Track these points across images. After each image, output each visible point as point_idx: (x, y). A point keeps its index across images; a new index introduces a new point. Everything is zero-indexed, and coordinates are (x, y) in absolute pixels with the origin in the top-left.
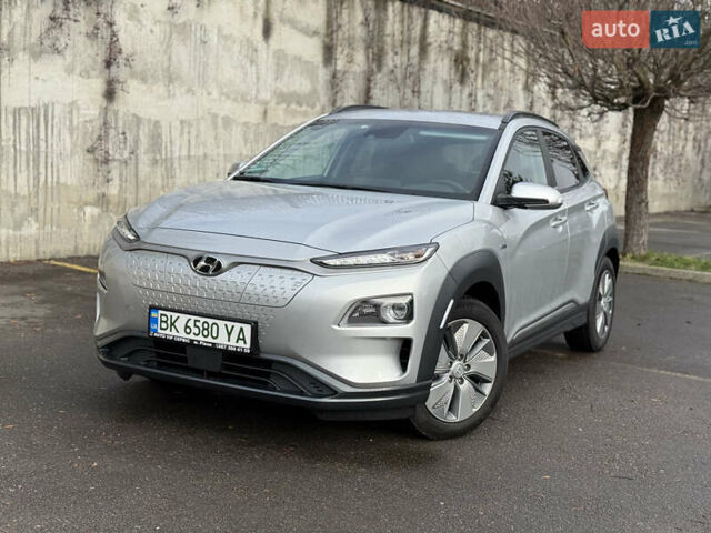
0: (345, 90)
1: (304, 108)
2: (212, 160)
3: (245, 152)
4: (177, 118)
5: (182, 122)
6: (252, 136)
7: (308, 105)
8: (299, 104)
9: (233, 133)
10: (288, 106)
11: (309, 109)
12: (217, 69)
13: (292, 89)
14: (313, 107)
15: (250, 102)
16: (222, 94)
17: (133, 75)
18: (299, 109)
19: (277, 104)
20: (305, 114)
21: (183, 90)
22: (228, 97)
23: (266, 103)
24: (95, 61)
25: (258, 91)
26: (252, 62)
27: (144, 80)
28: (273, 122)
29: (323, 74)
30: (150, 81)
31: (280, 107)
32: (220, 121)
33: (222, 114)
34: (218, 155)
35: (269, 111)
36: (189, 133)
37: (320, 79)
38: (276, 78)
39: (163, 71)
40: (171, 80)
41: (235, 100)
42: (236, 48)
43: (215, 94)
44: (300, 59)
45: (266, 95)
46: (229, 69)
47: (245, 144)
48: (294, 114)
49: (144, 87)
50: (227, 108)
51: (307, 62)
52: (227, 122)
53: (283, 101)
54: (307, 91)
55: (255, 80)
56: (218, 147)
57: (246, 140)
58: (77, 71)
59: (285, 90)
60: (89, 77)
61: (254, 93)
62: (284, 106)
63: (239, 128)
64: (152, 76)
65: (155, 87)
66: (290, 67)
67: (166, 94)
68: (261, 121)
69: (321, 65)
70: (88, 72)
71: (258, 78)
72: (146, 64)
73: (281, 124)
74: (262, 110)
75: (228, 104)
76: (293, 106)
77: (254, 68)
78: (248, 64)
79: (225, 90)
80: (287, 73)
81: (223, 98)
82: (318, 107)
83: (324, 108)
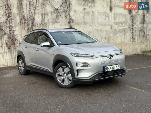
0: (136, 19)
1: (123, 25)
3: (106, 37)
4: (87, 31)
5: (89, 32)
6: (108, 33)
7: (124, 24)
8: (122, 24)
9: (103, 33)
10: (118, 25)
11: (125, 25)
12: (97, 20)
13: (119, 21)
14: (126, 24)
15: (107, 26)
16: (99, 25)
17: (76, 24)
18: (122, 25)
19: (115, 25)
20: (124, 26)
21: (88, 25)
22: (101, 25)
23: (112, 25)
24: (67, 23)
25: (109, 23)
26: (107, 17)
27: (78, 25)
28: (114, 29)
29: (129, 16)
30: (80, 25)
31: (116, 25)
32: (99, 31)
33: (99, 29)
34: (99, 38)
35: (113, 27)
36: (91, 34)
37: (128, 17)
38: (115, 19)
39: (83, 22)
40: (85, 24)
41: (103, 26)
42: (102, 14)
43: (97, 25)
44: (121, 14)
45: (111, 23)
46: (101, 19)
47: (107, 35)
48: (120, 26)
49: (79, 26)
50: (101, 28)
51: (124, 14)
52: (101, 31)
53: (117, 24)
54: (124, 21)
55: (108, 21)
56: (99, 36)
58: (63, 25)
59: (117, 22)
60: (66, 26)
61: (108, 23)
62: (117, 25)
63: (104, 32)
64: (81, 24)
65: (81, 26)
66: (118, 16)
67: (84, 27)
68: (110, 29)
69: (128, 14)
70: (65, 25)
71: (109, 20)
72: (79, 21)
73: (116, 29)
74: (111, 27)
75: (101, 27)
76: (120, 25)
77: (108, 18)
78: (106, 17)
79: (100, 24)
80: (117, 18)
81: (100, 26)
82: (128, 24)
83: (130, 24)
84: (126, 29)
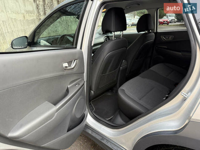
1: (32, 14)
2: (15, 32)
3: (22, 28)
6: (23, 24)
10: (29, 14)
12: (8, 4)
13: (29, 9)
15: (19, 14)
16: (12, 12)
19: (26, 14)
20: (33, 16)
23: (24, 14)
25: (21, 10)
26: (17, 1)
29: (34, 5)
32: (13, 20)
33: (13, 18)
35: (25, 16)
41: (16, 13)
43: (10, 12)
45: (23, 11)
48: (30, 16)
51: (30, 2)
52: (15, 20)
54: (32, 10)
56: (15, 28)
57: (21, 25)
59: (27, 10)
62: (28, 14)
63: (19, 22)
68: (24, 19)
69: (33, 3)
71: (20, 6)
73: (28, 19)
74: (23, 16)
75: (14, 15)
76: (30, 14)
77: (18, 3)
79: (12, 10)
80: (26, 5)
82: (35, 14)
83: (37, 14)
84: (35, 19)
